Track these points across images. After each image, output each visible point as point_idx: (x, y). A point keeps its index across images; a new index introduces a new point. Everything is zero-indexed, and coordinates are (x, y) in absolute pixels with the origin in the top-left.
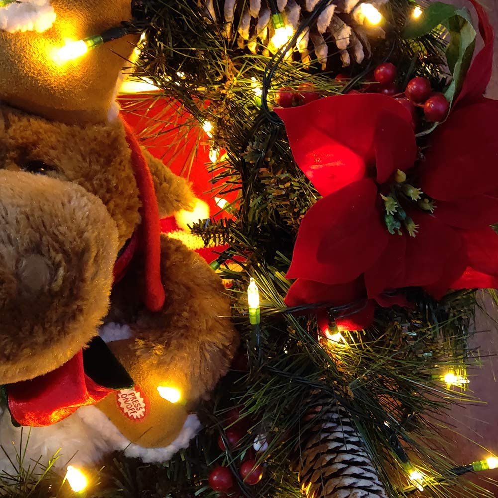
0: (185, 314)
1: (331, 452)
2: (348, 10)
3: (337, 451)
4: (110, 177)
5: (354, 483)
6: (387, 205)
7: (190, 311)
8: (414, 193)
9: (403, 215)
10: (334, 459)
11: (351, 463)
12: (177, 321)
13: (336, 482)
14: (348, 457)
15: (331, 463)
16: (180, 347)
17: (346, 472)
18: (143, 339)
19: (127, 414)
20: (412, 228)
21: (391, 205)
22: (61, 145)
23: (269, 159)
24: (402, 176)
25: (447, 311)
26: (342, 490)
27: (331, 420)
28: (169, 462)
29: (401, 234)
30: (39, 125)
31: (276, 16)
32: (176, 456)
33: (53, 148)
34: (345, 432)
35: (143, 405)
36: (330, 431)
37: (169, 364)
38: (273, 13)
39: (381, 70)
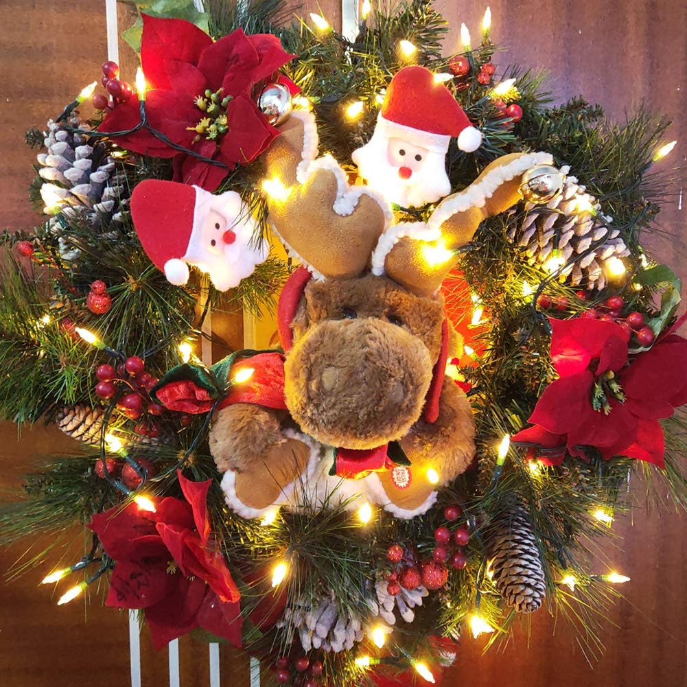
0: (450, 428)
1: (515, 541)
2: (603, 258)
3: (519, 542)
4: (434, 335)
5: (527, 565)
6: (597, 391)
7: (452, 427)
8: (615, 387)
9: (605, 399)
10: (516, 546)
11: (527, 552)
12: (444, 431)
13: (515, 561)
14: (526, 547)
15: (514, 548)
16: (442, 448)
17: (523, 557)
18: (420, 437)
19: (395, 483)
20: (607, 409)
21: (599, 392)
22: (411, 309)
23: (529, 342)
24: (612, 375)
25: (610, 468)
26: (518, 568)
27: (518, 520)
28: (410, 521)
29: (599, 411)
30: (403, 295)
31: (555, 250)
32: (416, 518)
33: (407, 310)
34: (526, 531)
35: (408, 479)
36: (517, 527)
37: (432, 458)
38: (554, 248)
39: (614, 301)
